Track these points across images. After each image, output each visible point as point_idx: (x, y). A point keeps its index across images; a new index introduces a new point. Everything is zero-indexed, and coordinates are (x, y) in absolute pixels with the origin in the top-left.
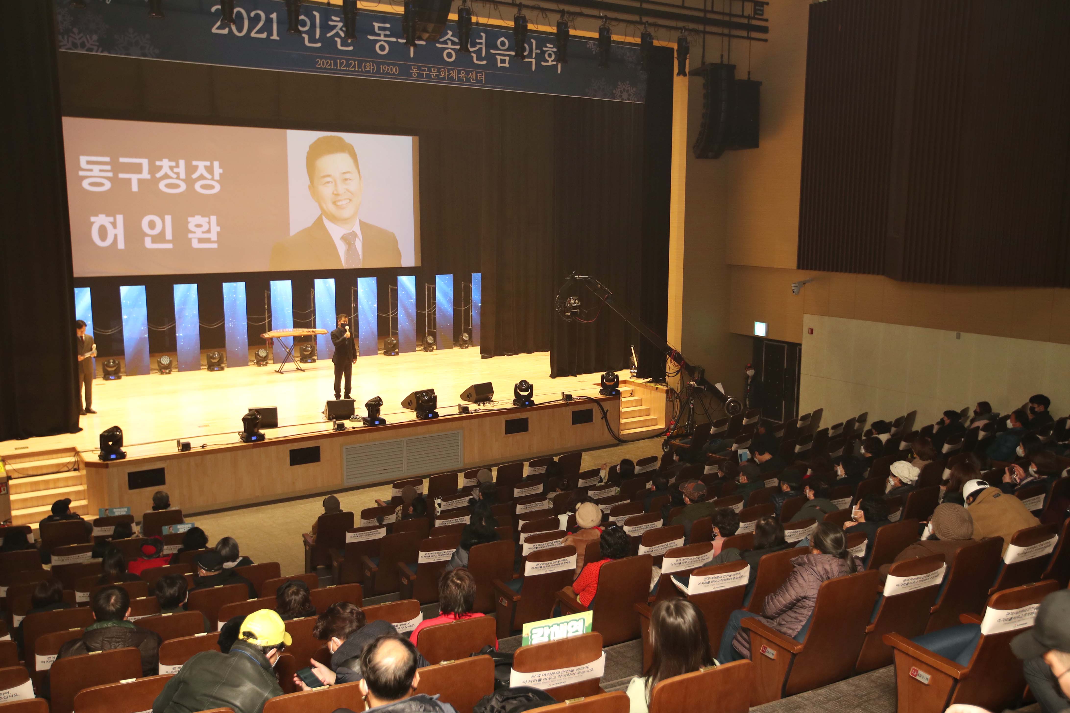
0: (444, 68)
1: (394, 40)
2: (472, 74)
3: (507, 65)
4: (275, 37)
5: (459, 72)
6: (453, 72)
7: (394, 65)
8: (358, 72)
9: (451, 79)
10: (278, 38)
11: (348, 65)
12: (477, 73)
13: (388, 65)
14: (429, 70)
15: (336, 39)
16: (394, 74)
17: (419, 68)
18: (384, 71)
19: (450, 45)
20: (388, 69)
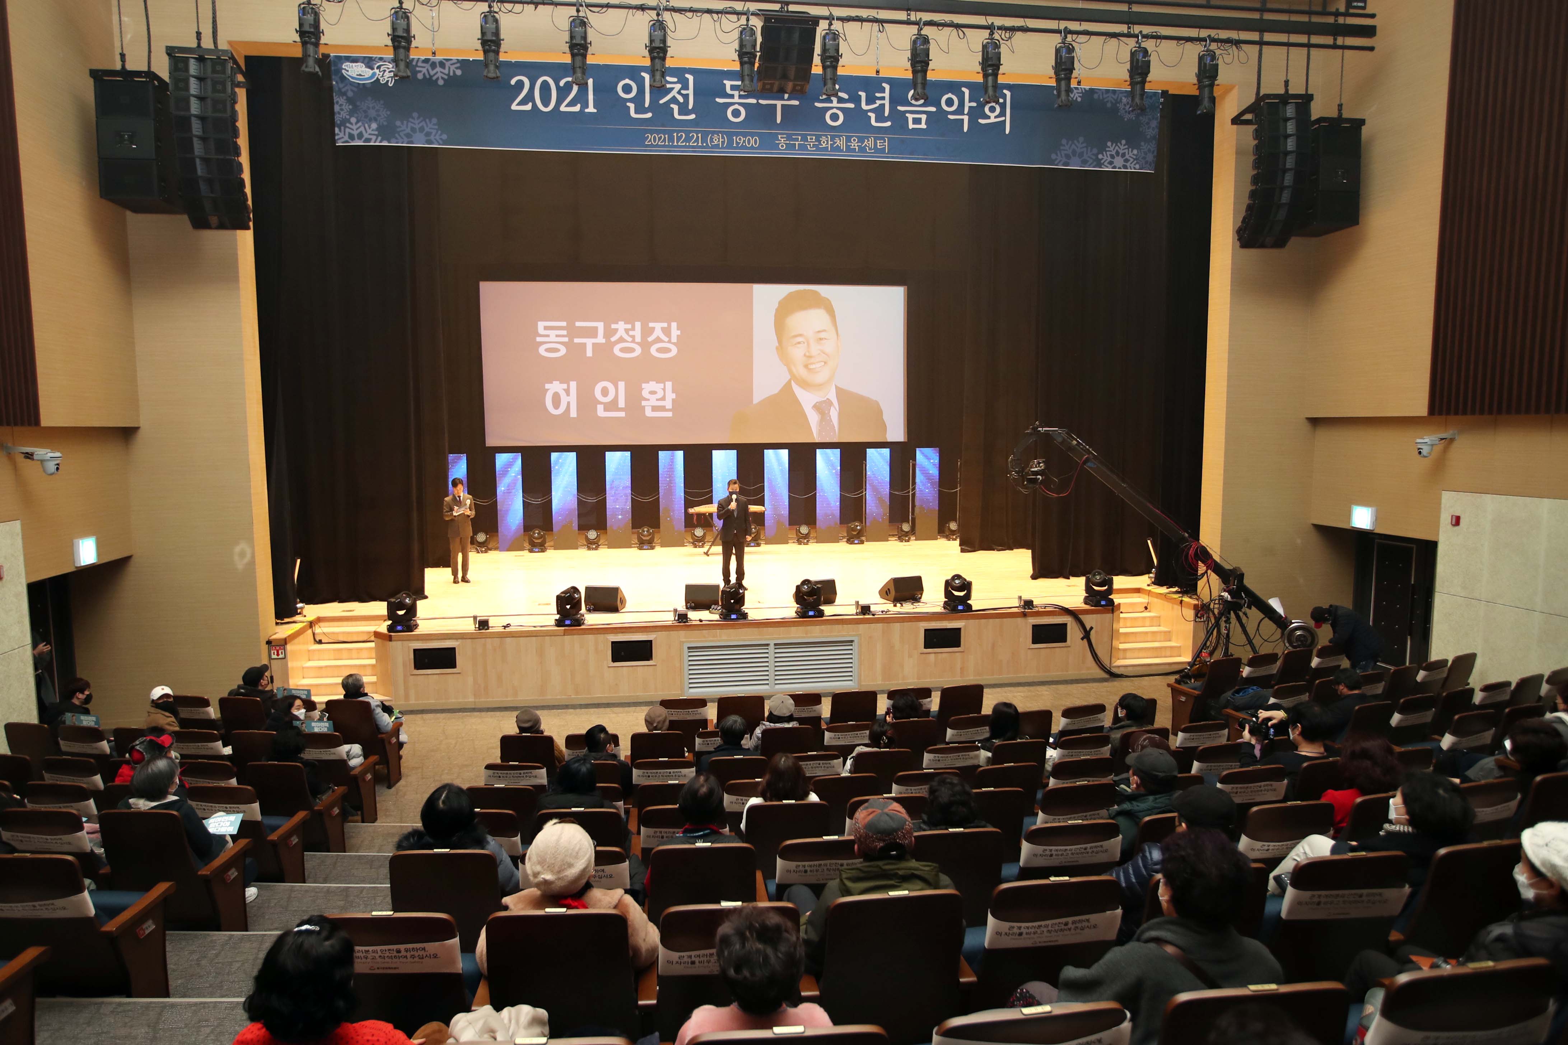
0: (826, 136)
1: (754, 101)
2: (868, 141)
3: (923, 126)
4: (591, 109)
5: (848, 139)
6: (840, 140)
7: (752, 135)
8: (702, 147)
9: (838, 149)
10: (595, 111)
11: (688, 139)
12: (876, 139)
13: (744, 135)
14: (804, 138)
15: (672, 106)
16: (752, 148)
17: (789, 137)
18: (738, 143)
19: (835, 104)
20: (744, 141)
